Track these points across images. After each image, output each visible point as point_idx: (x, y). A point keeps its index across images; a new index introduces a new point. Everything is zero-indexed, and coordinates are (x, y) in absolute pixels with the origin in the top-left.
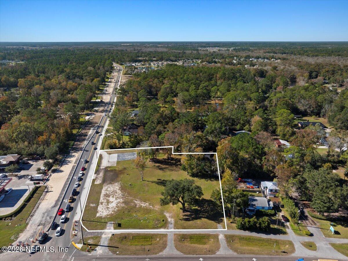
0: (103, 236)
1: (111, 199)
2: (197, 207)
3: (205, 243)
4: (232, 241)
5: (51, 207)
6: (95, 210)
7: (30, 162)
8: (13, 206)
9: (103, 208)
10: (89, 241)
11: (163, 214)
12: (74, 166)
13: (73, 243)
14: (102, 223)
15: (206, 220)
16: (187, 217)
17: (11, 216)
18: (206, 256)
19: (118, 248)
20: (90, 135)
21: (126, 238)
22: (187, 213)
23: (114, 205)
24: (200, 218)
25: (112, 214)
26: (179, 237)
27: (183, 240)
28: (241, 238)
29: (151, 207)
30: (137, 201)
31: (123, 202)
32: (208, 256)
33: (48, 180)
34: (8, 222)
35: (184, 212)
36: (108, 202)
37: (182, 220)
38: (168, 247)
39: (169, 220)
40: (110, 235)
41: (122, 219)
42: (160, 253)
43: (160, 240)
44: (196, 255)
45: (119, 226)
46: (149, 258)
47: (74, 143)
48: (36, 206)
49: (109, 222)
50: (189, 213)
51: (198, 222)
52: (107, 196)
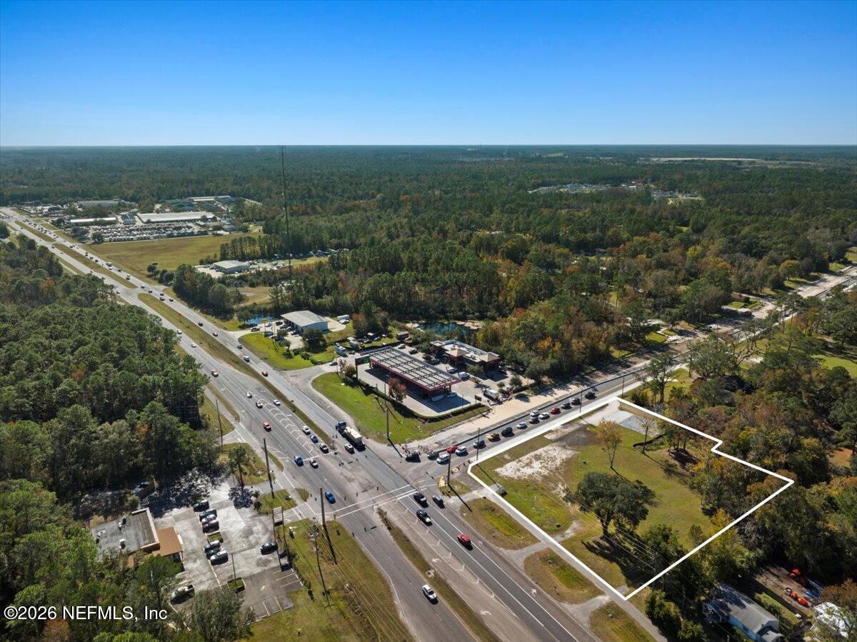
0: (474, 493)
1: (536, 464)
2: (632, 548)
3: (571, 587)
4: (610, 615)
5: (468, 432)
6: (504, 463)
7: (509, 373)
8: (439, 412)
9: (513, 467)
10: (456, 486)
11: (573, 520)
12: (550, 402)
13: (442, 477)
14: (490, 480)
15: (618, 568)
16: (595, 546)
18: (546, 594)
19: (471, 511)
20: (635, 368)
21: (493, 510)
22: (605, 543)
23: (529, 471)
25: (513, 479)
26: (549, 555)
27: (549, 563)
28: (631, 626)
31: (544, 476)
32: (549, 596)
33: (500, 403)
34: (419, 425)
35: (601, 538)
36: (529, 465)
37: (585, 544)
38: (519, 551)
39: (568, 531)
40: (483, 496)
41: (516, 491)
42: (501, 549)
43: (523, 539)
44: (537, 583)
45: (503, 494)
46: (483, 543)
47: (594, 371)
48: (455, 424)
49: (499, 484)
50: (607, 545)
51: (602, 562)
52: (538, 458)
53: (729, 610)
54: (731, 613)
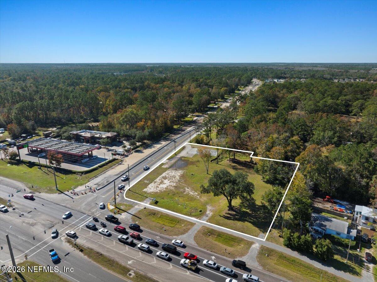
0: (136, 207)
1: (166, 181)
2: (248, 211)
3: (232, 246)
4: (266, 255)
5: (114, 174)
6: (146, 185)
7: (124, 142)
8: (89, 168)
9: (153, 186)
10: (121, 207)
11: (206, 205)
12: (155, 151)
13: (109, 204)
14: (143, 197)
15: (250, 224)
16: (229, 216)
17: (82, 173)
18: (222, 257)
19: (141, 219)
20: (188, 131)
21: (154, 214)
22: (233, 212)
23: (164, 186)
24: (244, 221)
25: (157, 192)
26: (206, 230)
27: (209, 235)
28: (282, 257)
29: (198, 197)
30: (188, 188)
31: (174, 186)
32: (225, 257)
33: (127, 156)
34: (78, 177)
35: (229, 210)
36: (162, 183)
37: (222, 217)
38: (187, 234)
39: (208, 212)
40: (142, 208)
41: (163, 199)
42: (174, 236)
43: (184, 226)
44: (211, 251)
45: (156, 203)
46: (160, 237)
47: (169, 135)
48: (105, 172)
49: (149, 198)
50: (234, 213)
51: (239, 224)
52: (165, 178)
53: (325, 226)
54: (327, 227)
